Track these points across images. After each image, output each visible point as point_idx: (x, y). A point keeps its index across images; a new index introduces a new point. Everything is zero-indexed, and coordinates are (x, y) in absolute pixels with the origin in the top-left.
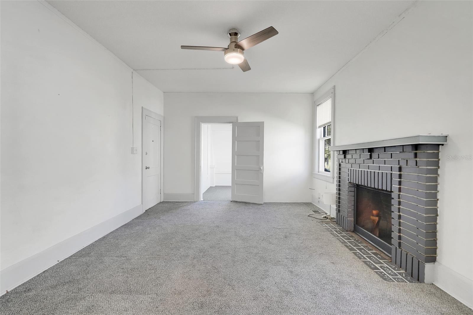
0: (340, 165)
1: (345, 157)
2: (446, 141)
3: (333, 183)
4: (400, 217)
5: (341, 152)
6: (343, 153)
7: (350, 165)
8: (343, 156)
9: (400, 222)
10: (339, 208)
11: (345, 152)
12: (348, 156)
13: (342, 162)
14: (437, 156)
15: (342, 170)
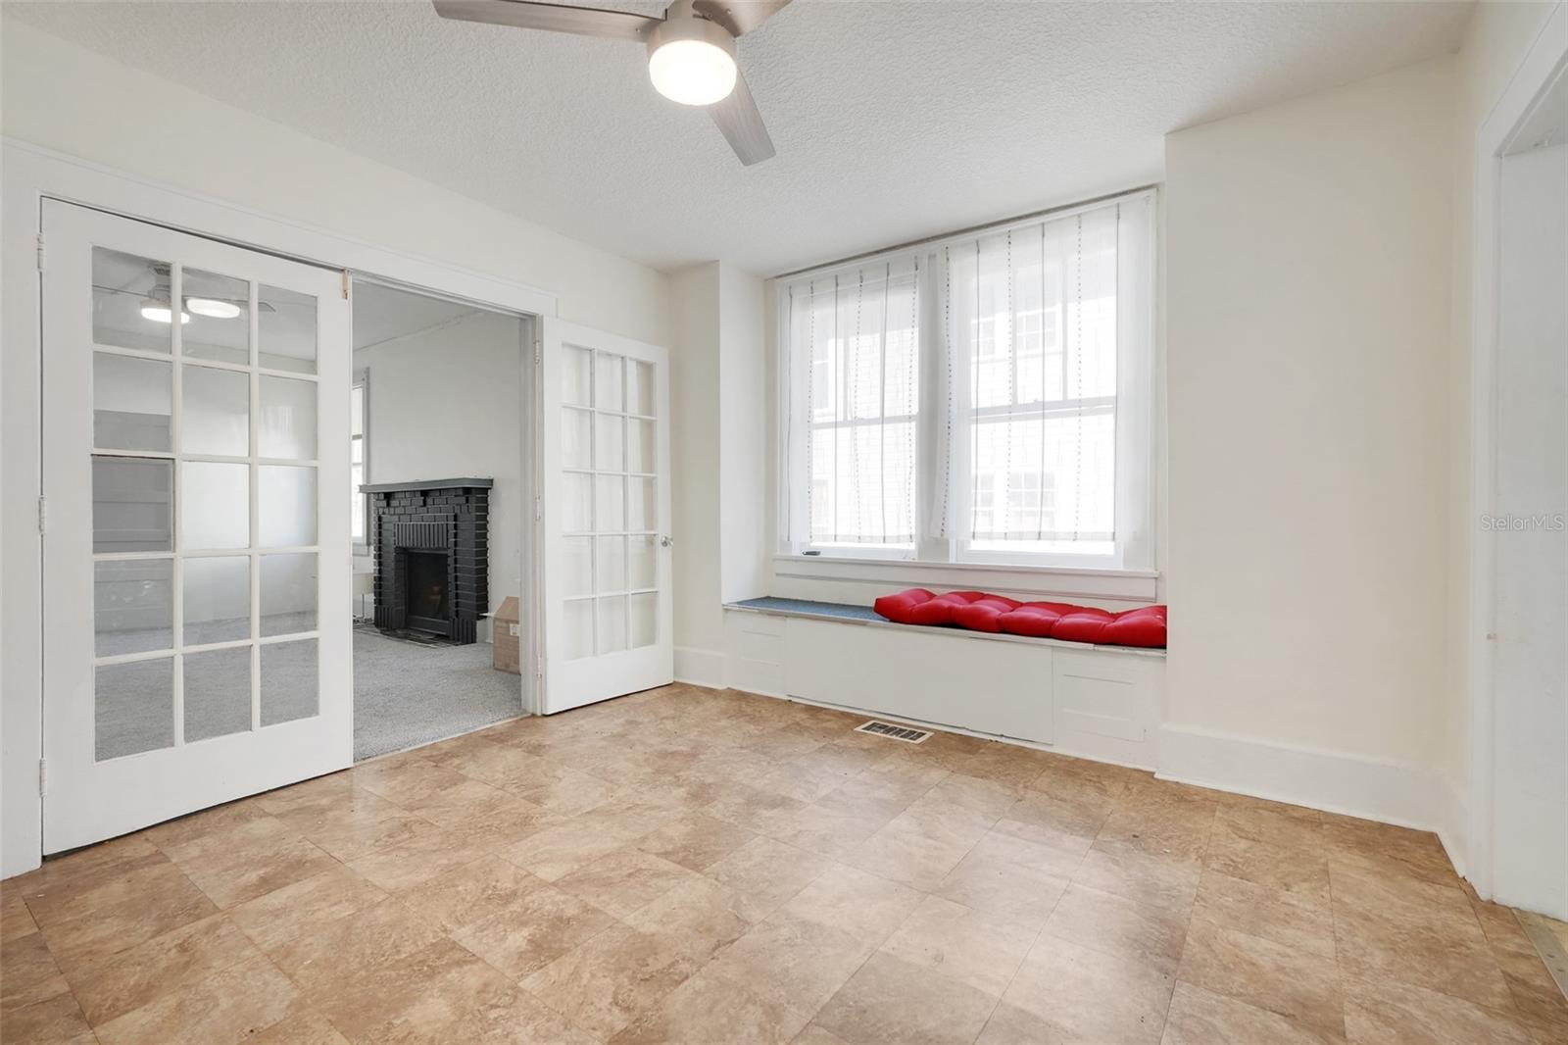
0: (380, 519)
1: (388, 505)
2: (492, 485)
3: (368, 555)
4: (456, 579)
5: (382, 497)
6: (385, 497)
7: (396, 518)
8: (385, 503)
9: (457, 585)
10: (380, 596)
11: (388, 496)
12: (394, 503)
13: (384, 513)
14: (485, 500)
15: (385, 526)
